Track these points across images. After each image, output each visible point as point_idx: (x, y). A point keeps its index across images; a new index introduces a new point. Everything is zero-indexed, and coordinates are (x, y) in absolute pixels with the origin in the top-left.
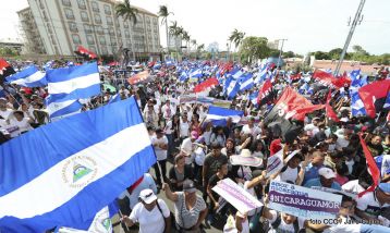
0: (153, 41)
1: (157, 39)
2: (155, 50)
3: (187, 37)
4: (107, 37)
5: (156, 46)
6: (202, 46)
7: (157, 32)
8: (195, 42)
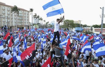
0: (26, 20)
1: (28, 20)
2: (27, 24)
3: (41, 19)
4: (6, 19)
5: (28, 23)
6: (48, 22)
7: (28, 17)
8: (45, 21)
